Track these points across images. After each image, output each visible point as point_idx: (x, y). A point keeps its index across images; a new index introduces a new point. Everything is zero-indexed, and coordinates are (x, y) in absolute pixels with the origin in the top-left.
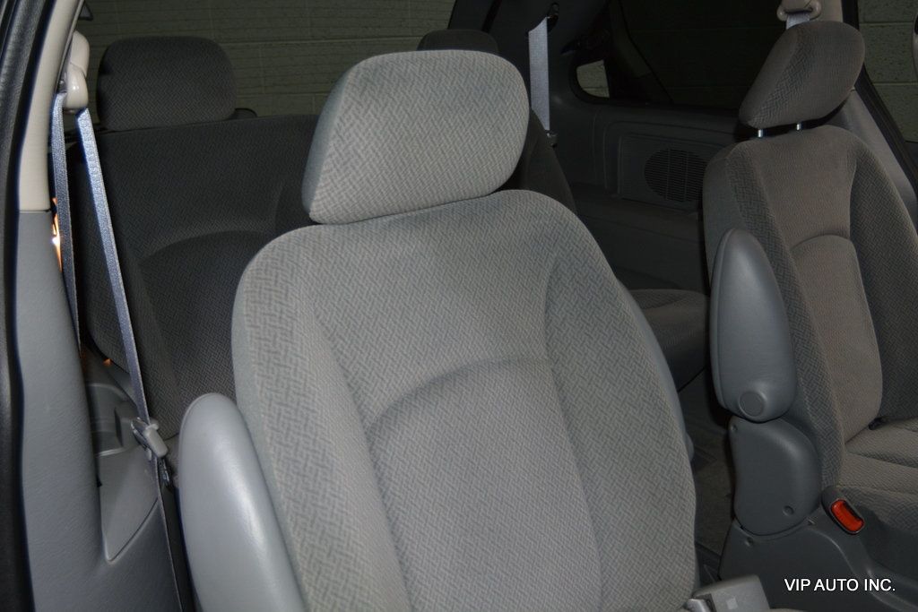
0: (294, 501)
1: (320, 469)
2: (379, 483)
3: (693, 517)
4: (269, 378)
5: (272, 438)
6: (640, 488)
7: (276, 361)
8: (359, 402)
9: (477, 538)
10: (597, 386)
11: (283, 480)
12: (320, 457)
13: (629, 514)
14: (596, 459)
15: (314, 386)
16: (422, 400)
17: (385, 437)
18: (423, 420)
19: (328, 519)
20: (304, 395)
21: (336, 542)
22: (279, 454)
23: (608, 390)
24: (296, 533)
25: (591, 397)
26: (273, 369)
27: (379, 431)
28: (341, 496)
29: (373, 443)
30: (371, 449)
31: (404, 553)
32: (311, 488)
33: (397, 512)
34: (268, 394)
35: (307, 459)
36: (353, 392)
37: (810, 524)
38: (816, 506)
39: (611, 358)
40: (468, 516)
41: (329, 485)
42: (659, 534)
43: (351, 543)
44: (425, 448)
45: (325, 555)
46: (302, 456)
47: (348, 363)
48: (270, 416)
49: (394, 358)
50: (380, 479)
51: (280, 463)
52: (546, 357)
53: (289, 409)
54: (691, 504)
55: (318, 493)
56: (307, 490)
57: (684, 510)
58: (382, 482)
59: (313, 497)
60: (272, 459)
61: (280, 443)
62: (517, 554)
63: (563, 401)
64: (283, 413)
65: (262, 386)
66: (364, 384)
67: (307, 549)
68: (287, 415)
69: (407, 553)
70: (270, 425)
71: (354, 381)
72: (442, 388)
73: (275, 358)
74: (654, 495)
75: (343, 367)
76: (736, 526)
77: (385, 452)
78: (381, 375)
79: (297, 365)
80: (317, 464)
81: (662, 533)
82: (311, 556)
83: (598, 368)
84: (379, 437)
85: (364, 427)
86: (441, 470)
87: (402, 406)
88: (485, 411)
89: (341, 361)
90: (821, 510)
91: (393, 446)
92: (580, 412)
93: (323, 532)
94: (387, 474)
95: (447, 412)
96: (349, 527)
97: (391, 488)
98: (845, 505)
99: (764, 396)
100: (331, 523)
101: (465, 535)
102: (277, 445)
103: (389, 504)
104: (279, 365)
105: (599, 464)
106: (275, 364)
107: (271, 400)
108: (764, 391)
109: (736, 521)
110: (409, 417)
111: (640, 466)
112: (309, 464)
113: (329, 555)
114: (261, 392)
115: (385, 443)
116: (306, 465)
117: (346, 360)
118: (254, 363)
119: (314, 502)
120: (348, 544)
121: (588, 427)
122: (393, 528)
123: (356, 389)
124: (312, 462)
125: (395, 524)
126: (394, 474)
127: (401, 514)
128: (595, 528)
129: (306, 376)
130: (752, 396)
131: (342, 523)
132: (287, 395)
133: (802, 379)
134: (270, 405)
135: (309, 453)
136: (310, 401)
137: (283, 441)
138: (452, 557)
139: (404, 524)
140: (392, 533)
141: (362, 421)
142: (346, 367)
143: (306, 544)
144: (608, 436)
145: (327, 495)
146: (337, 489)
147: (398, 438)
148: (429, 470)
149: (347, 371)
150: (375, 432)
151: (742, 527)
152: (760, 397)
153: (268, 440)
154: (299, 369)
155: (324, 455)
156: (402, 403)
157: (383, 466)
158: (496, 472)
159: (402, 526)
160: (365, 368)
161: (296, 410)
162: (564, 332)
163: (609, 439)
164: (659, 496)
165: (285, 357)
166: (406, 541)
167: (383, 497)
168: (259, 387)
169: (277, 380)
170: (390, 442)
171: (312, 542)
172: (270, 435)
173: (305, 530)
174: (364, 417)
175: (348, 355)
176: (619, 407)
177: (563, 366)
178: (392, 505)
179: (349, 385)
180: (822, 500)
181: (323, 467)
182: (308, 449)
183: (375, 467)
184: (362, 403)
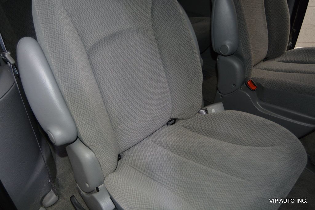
0: (60, 72)
1: (69, 61)
2: (93, 70)
3: (202, 84)
4: (46, 28)
5: (50, 50)
6: (184, 74)
7: (49, 22)
8: (83, 42)
9: (129, 90)
10: (170, 39)
11: (56, 65)
12: (68, 56)
13: (181, 83)
14: (170, 65)
15: (64, 32)
16: (107, 42)
17: (94, 54)
18: (107, 49)
19: (73, 78)
20: (61, 35)
21: (76, 86)
22: (53, 56)
23: (174, 40)
24: (62, 83)
25: (168, 43)
26: (48, 25)
27: (92, 52)
28: (77, 70)
29: (90, 56)
30: (89, 58)
31: (103, 94)
32: (66, 67)
33: (100, 80)
34: (47, 34)
35: (64, 57)
36: (81, 38)
37: (241, 89)
38: (243, 84)
39: (175, 29)
40: (125, 83)
41: (72, 66)
42: (190, 89)
43: (82, 86)
44: (109, 59)
45: (73, 90)
46: (61, 56)
47: (78, 26)
48: (48, 42)
49: (95, 25)
50: (93, 69)
51: (54, 59)
52: (152, 29)
53: (55, 40)
54: (201, 79)
55: (69, 69)
56: (65, 68)
57: (199, 81)
58: (94, 70)
59: (67, 70)
60: (51, 57)
61: (53, 52)
62: (143, 96)
63: (158, 45)
64: (53, 41)
65: (45, 31)
66: (85, 34)
67: (66, 88)
68: (55, 42)
69: (104, 94)
70: (49, 46)
71: (81, 33)
72: (114, 38)
73: (48, 21)
74: (189, 76)
75: (76, 28)
76: (218, 92)
77: (94, 59)
78: (91, 31)
79: (57, 23)
80: (67, 59)
81: (191, 89)
82: (68, 90)
83: (170, 33)
84: (92, 54)
85: (86, 51)
86: (115, 67)
87: (99, 44)
88: (130, 47)
89: (75, 25)
90: (245, 85)
91: (97, 57)
92: (164, 49)
93: (72, 82)
94: (95, 67)
95: (116, 46)
96: (81, 81)
97: (93, 61)
98: (252, 81)
99: (228, 47)
100: (74, 79)
101: (124, 89)
102: (52, 53)
103: (97, 77)
104: (50, 23)
105: (171, 67)
106: (48, 23)
107: (48, 36)
108: (229, 44)
109: (218, 91)
110: (102, 48)
111: (184, 67)
112: (65, 59)
113: (74, 90)
114: (44, 34)
115: (94, 56)
116: (63, 59)
117: (77, 25)
118: (41, 23)
119: (67, 72)
120: (81, 87)
121: (167, 54)
122: (99, 85)
123: (82, 36)
124: (65, 58)
125: (99, 84)
126: (98, 67)
127: (101, 81)
128: (171, 96)
129: (61, 28)
130: (225, 46)
131: (78, 79)
132: (54, 34)
133: (241, 40)
134: (48, 38)
135: (64, 55)
136: (63, 37)
137: (54, 51)
138: (120, 95)
139: (103, 84)
140: (99, 87)
141: (85, 48)
142: (77, 28)
143: (66, 87)
144: (174, 57)
145: (72, 70)
146: (76, 68)
147: (99, 55)
148: (111, 67)
149: (78, 29)
150: (90, 53)
151: (220, 92)
152: (227, 47)
153: (49, 51)
154: (58, 25)
155: (70, 56)
156: (99, 43)
157: (94, 64)
158: (135, 68)
159: (102, 85)
160: (84, 28)
161: (58, 40)
162: (158, 20)
163: (174, 58)
164: (191, 77)
165: (52, 20)
166: (104, 90)
167: (95, 75)
168: (43, 32)
169: (50, 29)
170: (96, 56)
171: (68, 86)
172: (49, 49)
173: (65, 82)
174: (86, 47)
175: (78, 23)
176: (177, 46)
177: (158, 32)
178: (98, 77)
179: (79, 35)
180: (245, 82)
181: (69, 60)
182: (64, 54)
183: (91, 65)
184: (84, 42)
